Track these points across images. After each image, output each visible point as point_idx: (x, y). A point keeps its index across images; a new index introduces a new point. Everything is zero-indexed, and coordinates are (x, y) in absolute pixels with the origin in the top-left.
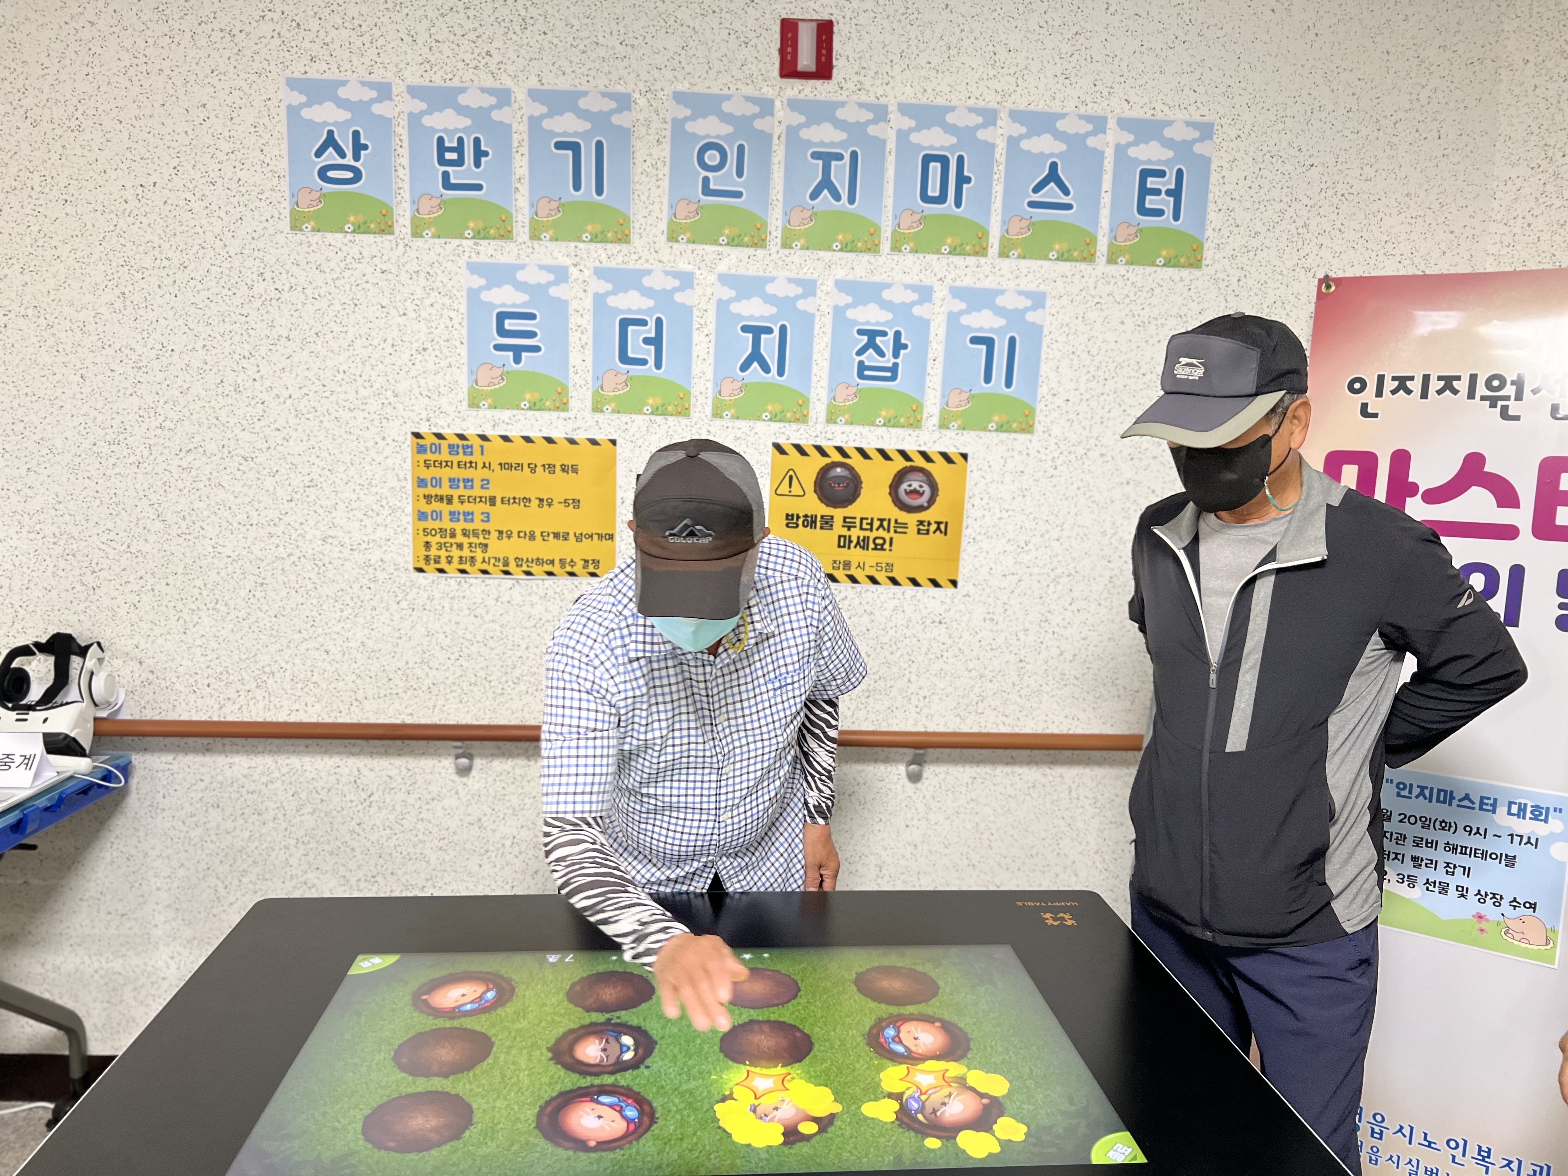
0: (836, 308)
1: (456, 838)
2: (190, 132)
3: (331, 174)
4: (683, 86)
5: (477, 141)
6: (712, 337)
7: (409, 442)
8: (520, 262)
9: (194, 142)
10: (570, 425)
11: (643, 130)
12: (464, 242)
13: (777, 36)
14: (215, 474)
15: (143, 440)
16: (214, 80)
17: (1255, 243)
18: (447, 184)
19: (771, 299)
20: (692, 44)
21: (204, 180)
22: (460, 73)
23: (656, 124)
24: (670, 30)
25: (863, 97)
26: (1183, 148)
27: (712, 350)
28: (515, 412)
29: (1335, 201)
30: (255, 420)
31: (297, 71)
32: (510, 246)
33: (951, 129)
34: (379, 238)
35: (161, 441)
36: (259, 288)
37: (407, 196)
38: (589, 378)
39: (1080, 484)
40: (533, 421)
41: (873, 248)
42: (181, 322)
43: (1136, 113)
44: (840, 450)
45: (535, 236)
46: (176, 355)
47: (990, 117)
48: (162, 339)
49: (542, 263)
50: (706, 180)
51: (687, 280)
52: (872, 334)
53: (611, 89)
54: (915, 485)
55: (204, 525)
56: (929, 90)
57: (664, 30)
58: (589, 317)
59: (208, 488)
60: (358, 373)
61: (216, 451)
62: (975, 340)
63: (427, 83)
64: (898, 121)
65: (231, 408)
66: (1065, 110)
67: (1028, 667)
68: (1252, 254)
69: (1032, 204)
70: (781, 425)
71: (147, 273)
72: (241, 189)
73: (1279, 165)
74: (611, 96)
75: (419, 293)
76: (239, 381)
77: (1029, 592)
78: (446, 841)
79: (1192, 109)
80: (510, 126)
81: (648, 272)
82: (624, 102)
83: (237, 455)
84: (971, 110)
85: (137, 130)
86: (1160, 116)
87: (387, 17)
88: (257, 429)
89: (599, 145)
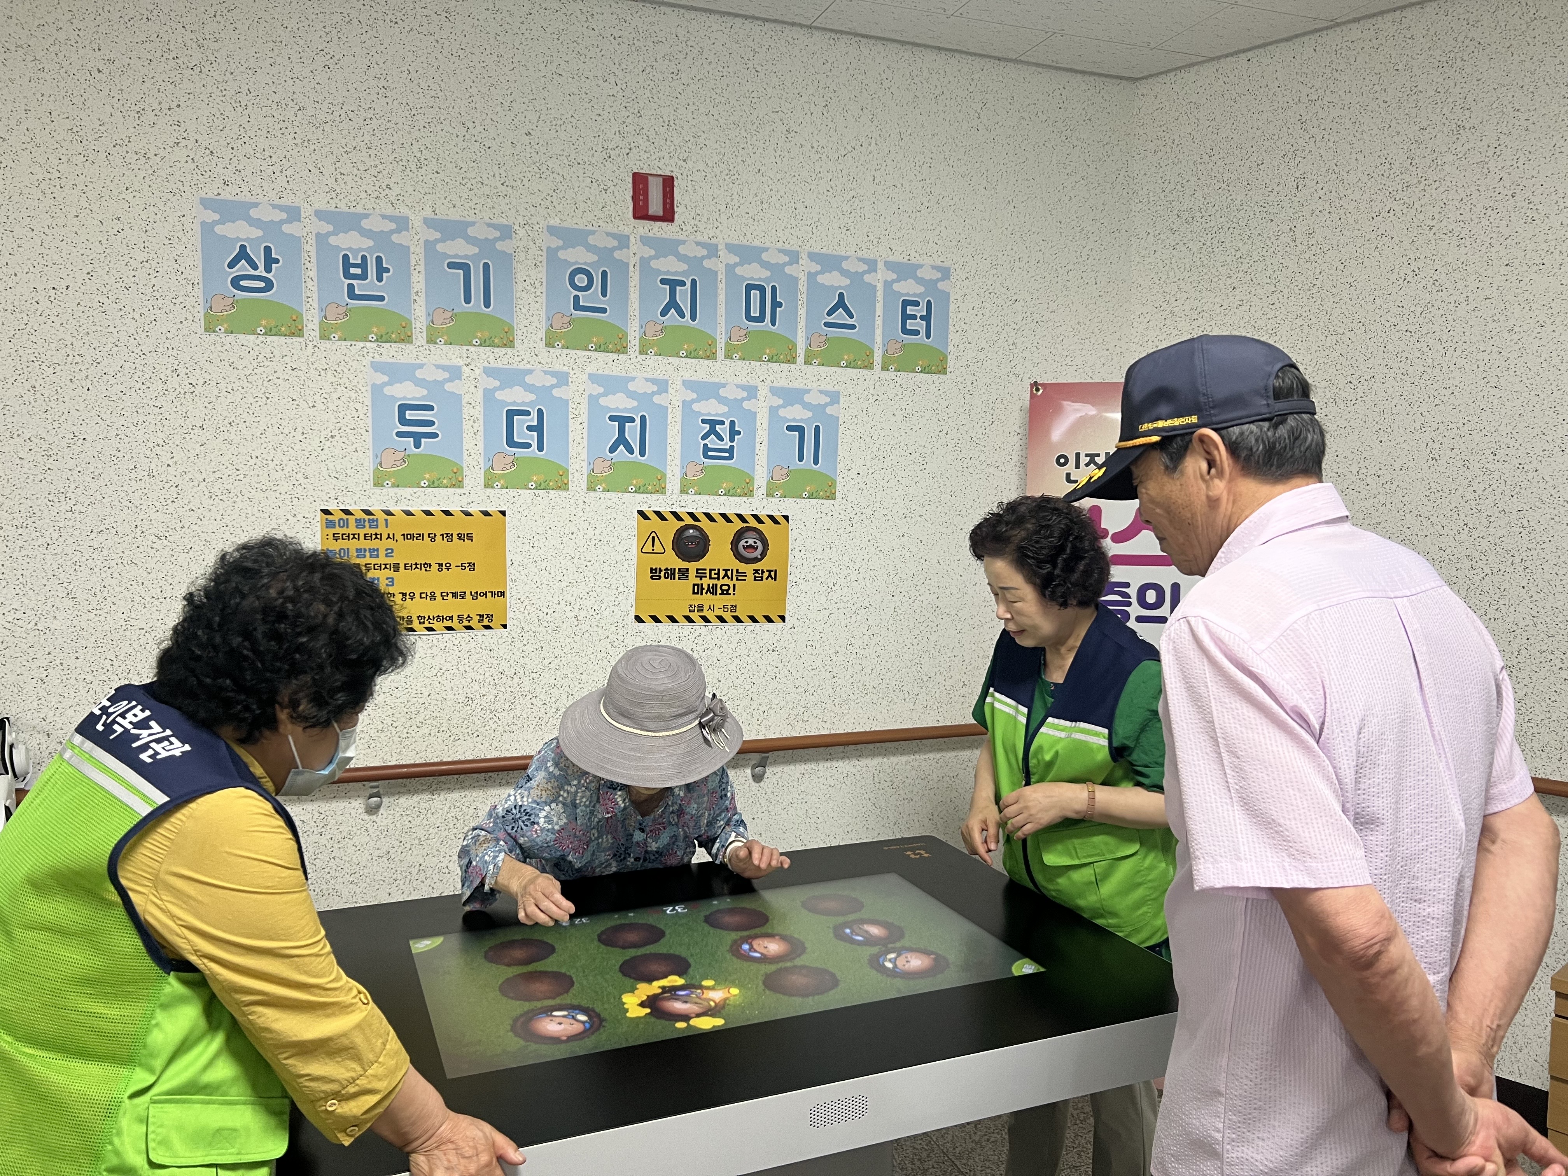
0: (684, 402)
1: (366, 871)
2: (104, 241)
3: (242, 283)
4: (555, 222)
5: (379, 259)
6: (585, 425)
7: (318, 518)
8: (418, 362)
9: (107, 251)
10: (465, 500)
11: (523, 255)
12: (368, 344)
13: (630, 186)
14: (126, 552)
15: (52, 524)
16: (129, 197)
17: (982, 356)
18: (352, 295)
19: (632, 395)
20: (561, 187)
21: (119, 286)
22: (363, 202)
23: (533, 250)
24: (543, 176)
25: (699, 238)
26: (930, 285)
27: (585, 435)
28: (415, 490)
29: (1032, 325)
30: (169, 502)
31: (210, 192)
32: (408, 348)
33: (766, 265)
34: (289, 340)
35: (71, 523)
36: (174, 382)
37: (315, 304)
38: (481, 459)
39: (870, 537)
40: (432, 497)
41: (712, 356)
42: (93, 413)
43: (897, 258)
44: (691, 515)
45: (431, 341)
46: (87, 444)
47: (794, 257)
48: (74, 429)
49: (437, 363)
50: (576, 298)
51: (563, 379)
52: (713, 423)
53: (495, 221)
54: (751, 542)
55: (114, 600)
56: (749, 235)
57: (538, 176)
58: (480, 408)
59: (120, 566)
60: (270, 459)
61: (129, 532)
62: (790, 428)
63: (333, 209)
64: (726, 258)
65: (145, 491)
66: (848, 254)
67: (840, 681)
68: (980, 364)
69: (827, 324)
70: (644, 495)
71: (58, 368)
72: (155, 294)
73: (995, 300)
74: (495, 227)
75: (328, 388)
76: (153, 466)
77: (837, 623)
78: (357, 875)
79: (935, 256)
80: (409, 247)
81: (530, 372)
82: (507, 232)
83: (150, 534)
84: (780, 251)
85: (51, 237)
86: (913, 261)
87: (296, 150)
88: (171, 510)
89: (486, 266)
